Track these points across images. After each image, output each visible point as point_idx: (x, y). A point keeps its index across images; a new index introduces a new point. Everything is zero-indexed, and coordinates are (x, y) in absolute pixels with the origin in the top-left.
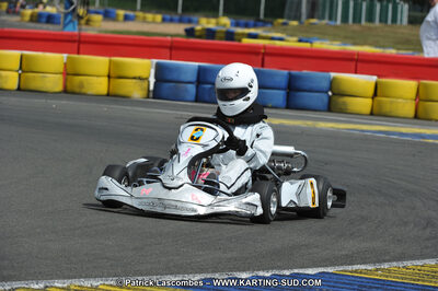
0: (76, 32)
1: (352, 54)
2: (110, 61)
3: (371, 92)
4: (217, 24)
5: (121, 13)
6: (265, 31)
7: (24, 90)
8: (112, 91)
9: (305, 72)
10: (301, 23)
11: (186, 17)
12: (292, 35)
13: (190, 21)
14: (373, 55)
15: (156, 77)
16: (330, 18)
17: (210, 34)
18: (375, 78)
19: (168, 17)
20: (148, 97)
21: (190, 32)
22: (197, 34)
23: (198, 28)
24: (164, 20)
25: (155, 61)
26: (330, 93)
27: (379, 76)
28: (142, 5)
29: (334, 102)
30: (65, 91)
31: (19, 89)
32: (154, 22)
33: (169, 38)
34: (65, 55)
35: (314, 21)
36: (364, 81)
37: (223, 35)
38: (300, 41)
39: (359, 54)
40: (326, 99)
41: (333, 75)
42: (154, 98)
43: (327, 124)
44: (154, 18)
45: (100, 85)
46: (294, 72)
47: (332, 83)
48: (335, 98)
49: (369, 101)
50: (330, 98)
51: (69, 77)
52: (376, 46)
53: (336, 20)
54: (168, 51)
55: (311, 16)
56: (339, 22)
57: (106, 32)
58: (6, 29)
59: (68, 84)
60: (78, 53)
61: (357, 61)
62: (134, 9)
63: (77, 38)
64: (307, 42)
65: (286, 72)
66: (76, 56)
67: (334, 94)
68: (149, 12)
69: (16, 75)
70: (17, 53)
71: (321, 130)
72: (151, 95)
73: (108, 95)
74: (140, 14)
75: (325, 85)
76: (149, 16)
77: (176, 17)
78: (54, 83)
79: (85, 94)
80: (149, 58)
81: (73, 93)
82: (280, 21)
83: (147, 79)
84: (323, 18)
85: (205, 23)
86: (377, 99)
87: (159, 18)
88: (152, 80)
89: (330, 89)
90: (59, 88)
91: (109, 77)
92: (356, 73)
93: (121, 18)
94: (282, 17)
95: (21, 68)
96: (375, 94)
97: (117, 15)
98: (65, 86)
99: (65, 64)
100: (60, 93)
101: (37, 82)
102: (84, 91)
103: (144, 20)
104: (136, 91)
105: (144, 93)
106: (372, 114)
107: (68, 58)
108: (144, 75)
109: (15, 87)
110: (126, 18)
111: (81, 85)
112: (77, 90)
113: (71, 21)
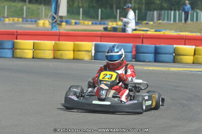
0: (58, 31)
1: (183, 36)
2: (74, 44)
3: (193, 53)
4: (117, 25)
5: (73, 21)
6: (139, 27)
7: (36, 58)
8: (76, 57)
9: (162, 45)
10: (154, 23)
11: (103, 22)
12: (152, 29)
13: (104, 24)
14: (193, 36)
15: (95, 50)
16: (168, 20)
17: (115, 29)
18: (194, 47)
19: (94, 22)
20: (92, 59)
21: (106, 29)
22: (109, 29)
23: (109, 27)
24: (92, 24)
25: (94, 43)
26: (174, 54)
27: (196, 46)
28: (82, 17)
29: (176, 58)
30: (54, 58)
31: (33, 58)
32: (88, 25)
33: (100, 32)
34: (54, 42)
35: (160, 21)
36: (189, 49)
37: (120, 30)
38: (156, 31)
39: (186, 36)
40: (172, 57)
41: (175, 46)
42: (94, 59)
43: (174, 69)
44: (88, 23)
45: (70, 55)
46: (157, 45)
47: (175, 50)
48: (176, 56)
49: (192, 57)
50: (174, 57)
51: (56, 52)
52: (191, 32)
53: (171, 21)
54: (99, 38)
55: (159, 19)
56: (172, 22)
57: (68, 30)
58: (27, 31)
59: (55, 55)
60: (59, 41)
61: (185, 39)
62: (79, 19)
63: (58, 34)
64: (159, 31)
65: (154, 46)
66: (58, 42)
67: (175, 55)
68: (86, 20)
69: (32, 51)
70: (32, 42)
71: (172, 71)
72: (93, 58)
73: (74, 59)
74: (82, 21)
75: (172, 51)
76: (86, 22)
77: (98, 22)
78: (49, 54)
79: (63, 59)
80: (92, 41)
81: (58, 59)
82: (145, 22)
83: (91, 51)
84: (164, 20)
85: (111, 24)
86: (195, 56)
87: (90, 23)
88: (93, 52)
89: (174, 53)
90: (52, 57)
91: (74, 51)
92: (185, 45)
93: (74, 23)
94: (145, 20)
95: (34, 48)
96: (195, 54)
97: (72, 22)
98: (54, 56)
99: (54, 46)
100: (52, 59)
101: (41, 54)
102: (63, 58)
103: (84, 24)
104: (86, 57)
105: (90, 58)
106: (193, 63)
107: (55, 43)
108: (89, 49)
109: (32, 57)
110: (76, 23)
111: (61, 55)
112: (59, 57)
113: (55, 26)
